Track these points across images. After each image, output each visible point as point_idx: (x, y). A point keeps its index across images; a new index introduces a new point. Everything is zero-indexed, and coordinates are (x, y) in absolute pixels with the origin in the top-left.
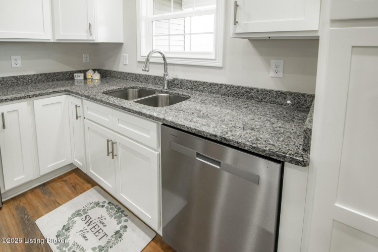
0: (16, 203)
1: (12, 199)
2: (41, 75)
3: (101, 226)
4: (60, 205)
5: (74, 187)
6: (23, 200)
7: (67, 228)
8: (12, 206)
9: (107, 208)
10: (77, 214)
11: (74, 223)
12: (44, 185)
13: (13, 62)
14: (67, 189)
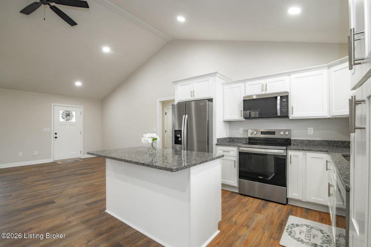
0: (292, 207)
1: (292, 205)
2: (325, 141)
3: (312, 237)
4: (307, 219)
5: (322, 219)
6: (295, 208)
7: (297, 225)
8: (290, 207)
9: (324, 236)
10: (307, 226)
11: (302, 226)
12: (309, 209)
13: (309, 131)
14: (318, 218)
